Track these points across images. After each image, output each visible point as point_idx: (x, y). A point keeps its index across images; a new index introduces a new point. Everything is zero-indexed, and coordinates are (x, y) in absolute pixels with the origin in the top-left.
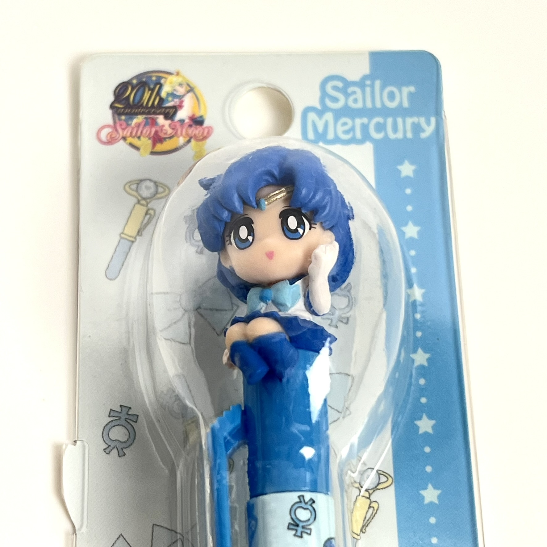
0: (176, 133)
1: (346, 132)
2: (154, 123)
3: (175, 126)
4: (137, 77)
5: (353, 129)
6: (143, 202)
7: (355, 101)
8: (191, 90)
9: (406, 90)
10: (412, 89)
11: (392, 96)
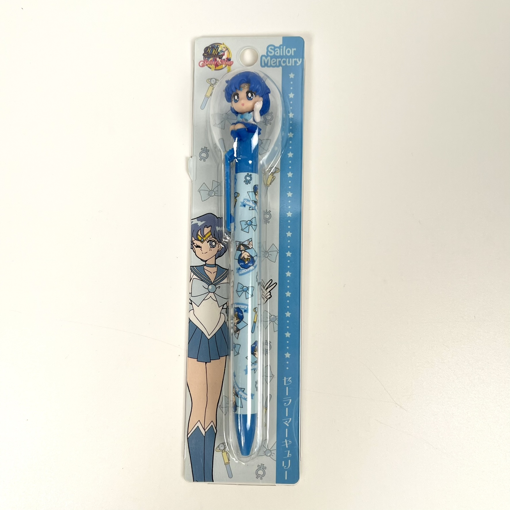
0: (222, 63)
1: (274, 63)
2: (216, 60)
3: (222, 61)
4: (211, 45)
5: (276, 62)
6: (212, 85)
7: (277, 53)
8: (227, 49)
9: (293, 50)
10: (295, 49)
11: (289, 52)
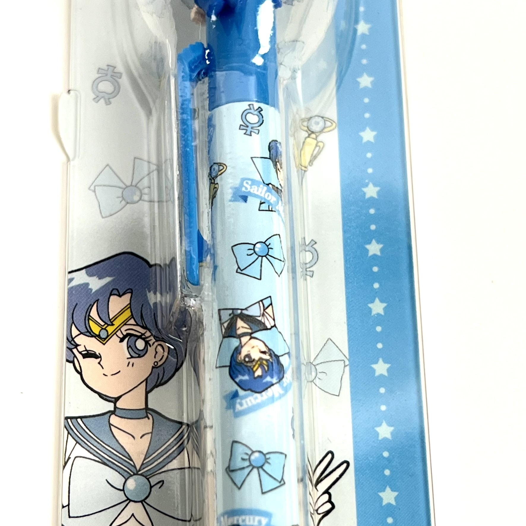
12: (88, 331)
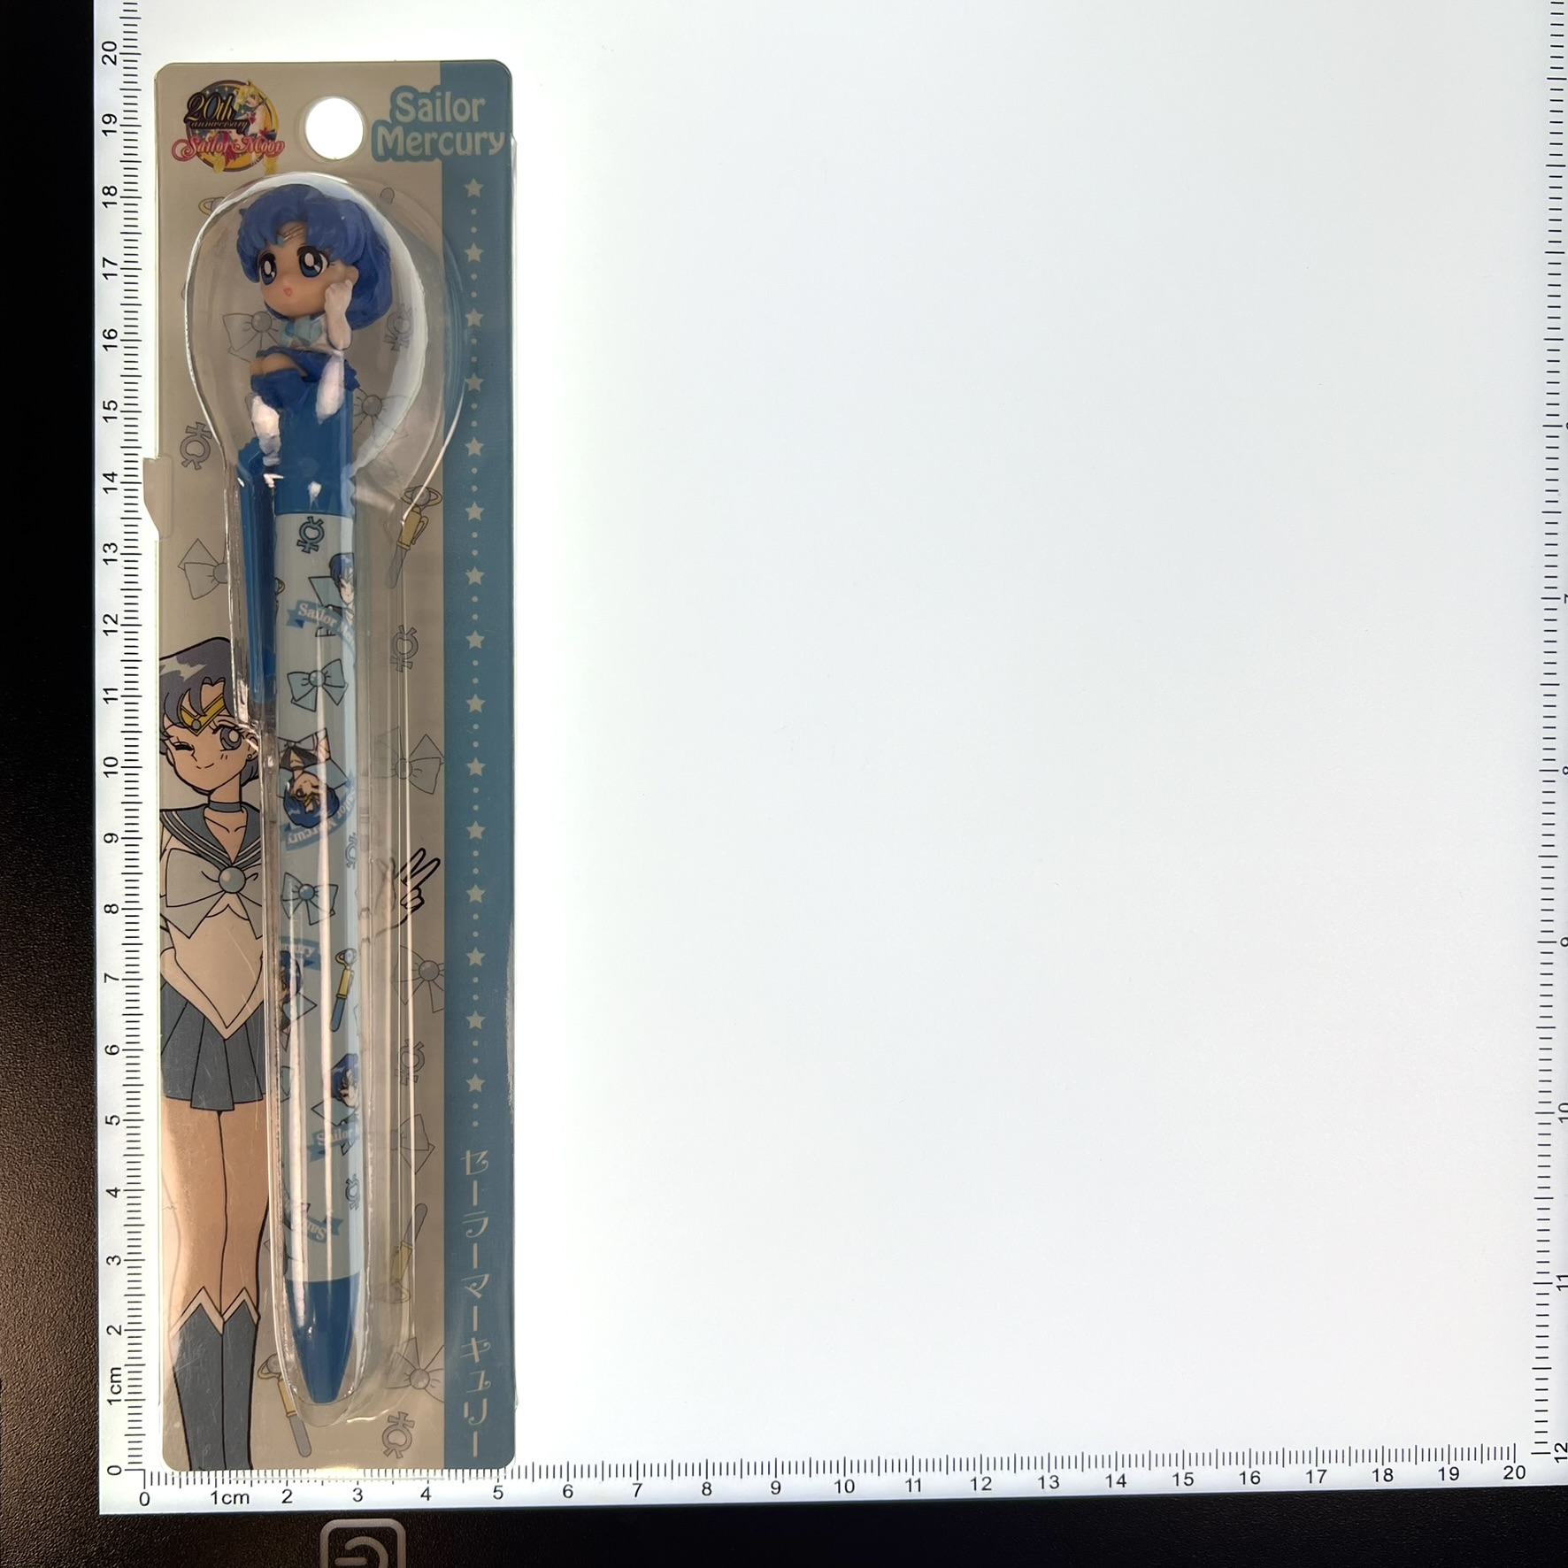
12: (180, 722)
